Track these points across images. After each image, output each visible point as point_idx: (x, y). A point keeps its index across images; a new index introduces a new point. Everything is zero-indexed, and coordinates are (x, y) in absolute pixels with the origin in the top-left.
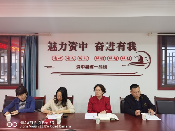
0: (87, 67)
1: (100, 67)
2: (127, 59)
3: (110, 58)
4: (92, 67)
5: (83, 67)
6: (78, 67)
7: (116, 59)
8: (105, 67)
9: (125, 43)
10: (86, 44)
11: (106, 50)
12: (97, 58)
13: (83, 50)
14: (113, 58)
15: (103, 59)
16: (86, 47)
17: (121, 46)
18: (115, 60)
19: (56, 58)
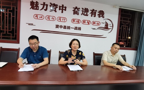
0: (65, 27)
1: (76, 28)
2: (97, 24)
3: (84, 21)
4: (69, 28)
5: (61, 27)
6: (57, 26)
7: (89, 23)
8: (80, 29)
9: (96, 11)
10: (66, 7)
11: (82, 14)
12: (73, 20)
13: (62, 12)
14: (86, 22)
15: (78, 22)
16: (65, 10)
17: (93, 13)
18: (87, 23)
19: (37, 16)
